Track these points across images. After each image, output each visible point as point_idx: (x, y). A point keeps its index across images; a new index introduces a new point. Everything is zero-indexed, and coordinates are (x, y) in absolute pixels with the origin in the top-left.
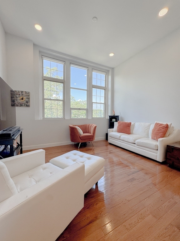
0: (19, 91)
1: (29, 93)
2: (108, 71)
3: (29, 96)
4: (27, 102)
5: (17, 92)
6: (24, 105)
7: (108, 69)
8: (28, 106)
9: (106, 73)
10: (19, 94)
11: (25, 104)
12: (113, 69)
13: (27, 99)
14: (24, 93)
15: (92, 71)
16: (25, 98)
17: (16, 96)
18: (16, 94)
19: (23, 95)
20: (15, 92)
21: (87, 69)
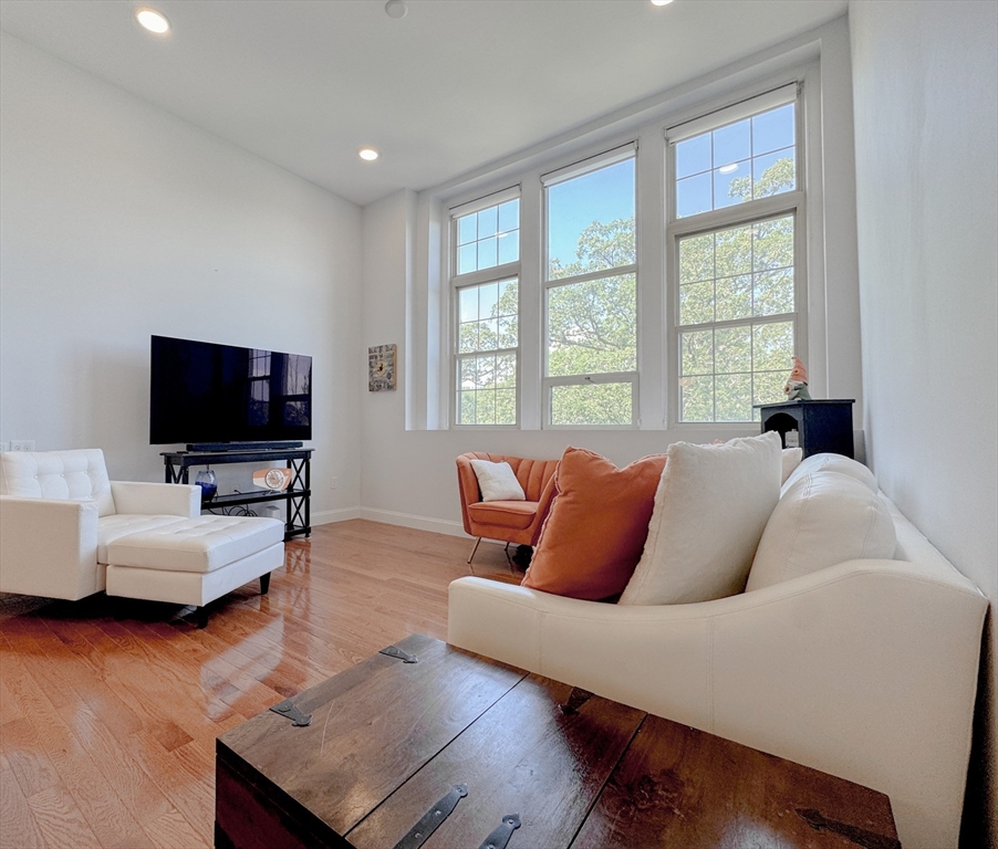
0: (375, 348)
3: (394, 355)
5: (373, 350)
6: (384, 387)
8: (390, 387)
10: (376, 357)
11: (384, 383)
13: (390, 368)
14: (384, 349)
15: (667, 140)
16: (385, 364)
17: (370, 363)
18: (371, 358)
19: (381, 356)
20: (370, 351)
21: (633, 153)
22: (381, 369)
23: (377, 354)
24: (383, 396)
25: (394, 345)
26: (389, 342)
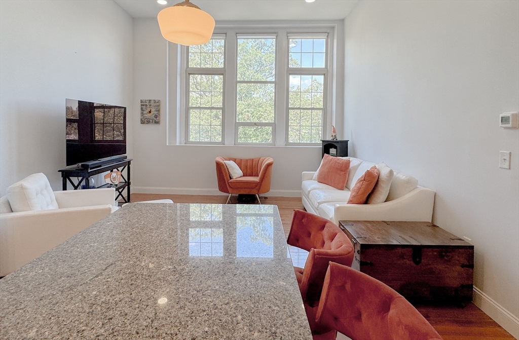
0: (146, 100)
1: (159, 102)
2: (333, 28)
3: (159, 106)
4: (156, 116)
5: (144, 101)
6: (152, 122)
7: (332, 25)
8: (157, 123)
9: (327, 34)
10: (146, 105)
11: (153, 120)
12: (343, 21)
13: (157, 112)
14: (152, 102)
15: (287, 37)
16: (153, 110)
17: (142, 109)
18: (142, 105)
19: (150, 105)
20: (142, 101)
21: (275, 37)
22: (150, 112)
23: (148, 104)
24: (151, 127)
25: (159, 101)
26: (156, 99)
